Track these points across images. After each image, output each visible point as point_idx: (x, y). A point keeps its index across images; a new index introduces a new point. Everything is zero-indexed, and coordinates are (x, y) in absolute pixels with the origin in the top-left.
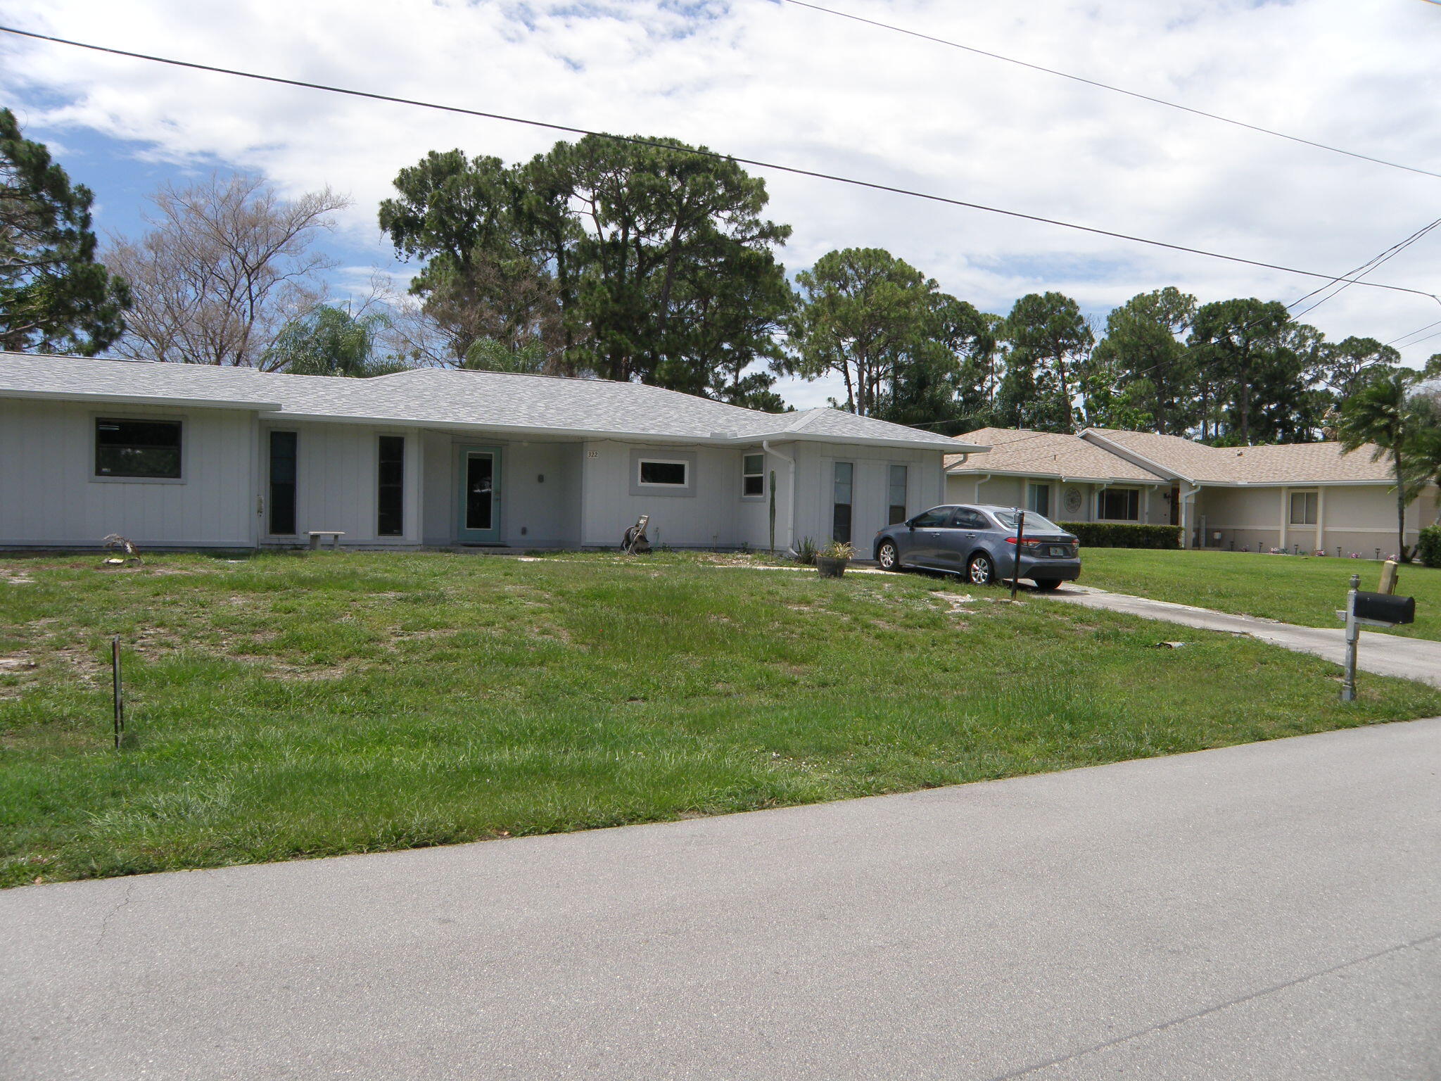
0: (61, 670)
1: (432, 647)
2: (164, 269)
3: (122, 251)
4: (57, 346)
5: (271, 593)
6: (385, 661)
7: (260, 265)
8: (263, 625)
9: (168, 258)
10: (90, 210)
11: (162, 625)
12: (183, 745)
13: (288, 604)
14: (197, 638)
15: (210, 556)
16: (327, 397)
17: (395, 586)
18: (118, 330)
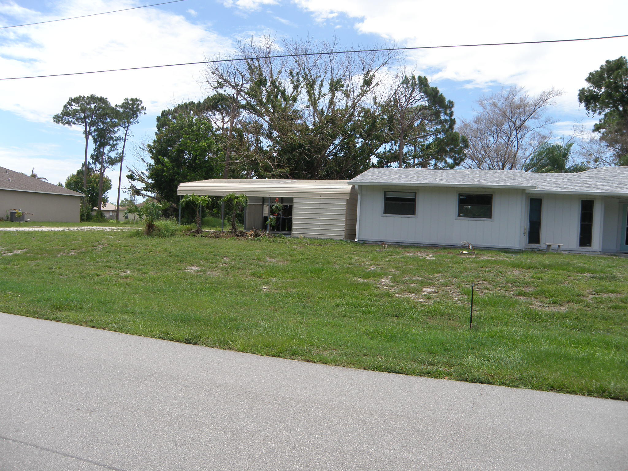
0: (447, 295)
1: (611, 301)
2: (481, 131)
3: (465, 125)
4: (440, 165)
5: (530, 270)
6: (586, 306)
7: (522, 125)
8: (528, 284)
9: (482, 126)
10: (453, 109)
11: (485, 280)
12: (498, 332)
13: (539, 275)
14: (499, 287)
15: (502, 252)
16: (556, 182)
17: (589, 271)
18: (463, 157)
